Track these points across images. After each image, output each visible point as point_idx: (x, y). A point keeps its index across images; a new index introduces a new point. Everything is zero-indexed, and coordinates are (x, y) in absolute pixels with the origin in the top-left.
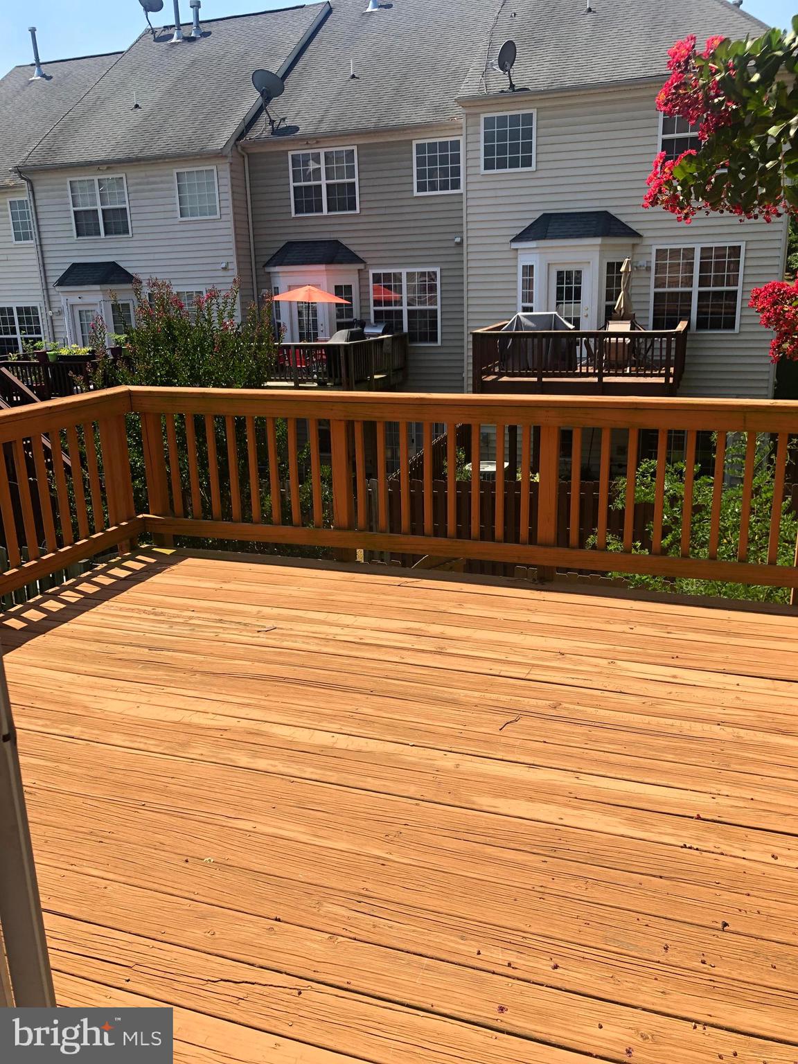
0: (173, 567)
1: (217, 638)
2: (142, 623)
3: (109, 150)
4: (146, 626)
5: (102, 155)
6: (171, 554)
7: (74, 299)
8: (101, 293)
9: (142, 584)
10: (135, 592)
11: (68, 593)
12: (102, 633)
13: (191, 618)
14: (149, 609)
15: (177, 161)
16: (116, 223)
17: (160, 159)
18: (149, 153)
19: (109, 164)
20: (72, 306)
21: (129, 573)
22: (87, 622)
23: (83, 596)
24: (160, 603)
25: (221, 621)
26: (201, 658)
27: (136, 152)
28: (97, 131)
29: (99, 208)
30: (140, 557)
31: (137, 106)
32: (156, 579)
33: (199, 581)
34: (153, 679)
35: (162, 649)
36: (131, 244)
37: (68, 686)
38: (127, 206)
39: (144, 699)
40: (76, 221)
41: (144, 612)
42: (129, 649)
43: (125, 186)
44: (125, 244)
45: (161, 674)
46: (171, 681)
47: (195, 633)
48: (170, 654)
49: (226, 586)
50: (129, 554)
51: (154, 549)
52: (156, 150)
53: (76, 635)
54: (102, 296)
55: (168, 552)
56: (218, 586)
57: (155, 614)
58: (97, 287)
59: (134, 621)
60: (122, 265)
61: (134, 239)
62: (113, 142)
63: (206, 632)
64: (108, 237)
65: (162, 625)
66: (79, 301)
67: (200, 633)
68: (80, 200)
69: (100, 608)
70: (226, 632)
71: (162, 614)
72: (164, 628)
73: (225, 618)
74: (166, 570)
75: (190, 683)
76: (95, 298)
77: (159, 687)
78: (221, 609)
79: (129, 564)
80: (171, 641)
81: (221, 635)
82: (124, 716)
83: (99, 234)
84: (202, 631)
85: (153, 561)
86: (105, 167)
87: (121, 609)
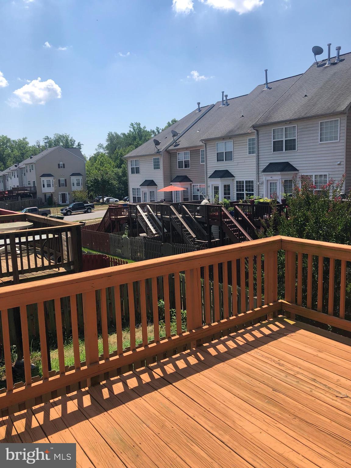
0: (292, 334)
1: (311, 393)
2: (272, 369)
3: (291, 115)
4: (273, 371)
5: (288, 118)
6: (293, 325)
7: (269, 178)
8: (280, 175)
9: (275, 341)
10: (271, 346)
11: (239, 338)
12: (251, 370)
13: (298, 373)
14: (277, 359)
15: (321, 117)
16: (291, 145)
17: (313, 117)
18: (308, 115)
19: (290, 121)
20: (267, 181)
21: (270, 332)
22: (245, 360)
23: (246, 342)
24: (283, 357)
25: (314, 380)
26: (300, 406)
27: (303, 115)
28: (287, 108)
29: (284, 139)
30: (277, 323)
31: (306, 96)
32: (283, 339)
33: (306, 347)
34: (270, 413)
35: (280, 392)
36: (296, 154)
37: (228, 402)
38: (296, 138)
39: (265, 427)
40: (273, 145)
41: (274, 361)
42: (262, 385)
43: (296, 130)
44: (293, 154)
45: (275, 410)
46: (282, 419)
47: (299, 385)
48: (283, 396)
49: (320, 355)
50: (272, 319)
51: (285, 319)
52: (312, 113)
53: (238, 368)
54: (280, 177)
55: (292, 322)
56: (315, 353)
57: (279, 364)
58: (279, 173)
59: (268, 366)
60: (291, 163)
61: (297, 152)
62: (293, 112)
63: (305, 386)
64: (286, 151)
65: (282, 374)
66: (271, 179)
67: (302, 386)
68: (276, 137)
69: (252, 352)
70: (317, 390)
71: (283, 365)
72: (282, 375)
73: (318, 379)
74: (289, 335)
75: (292, 424)
76: (278, 177)
77: (274, 421)
78: (315, 371)
79: (271, 326)
80: (285, 387)
81: (314, 392)
82: (252, 437)
83: (283, 150)
84: (303, 385)
85: (283, 327)
86: (289, 122)
87: (262, 356)
